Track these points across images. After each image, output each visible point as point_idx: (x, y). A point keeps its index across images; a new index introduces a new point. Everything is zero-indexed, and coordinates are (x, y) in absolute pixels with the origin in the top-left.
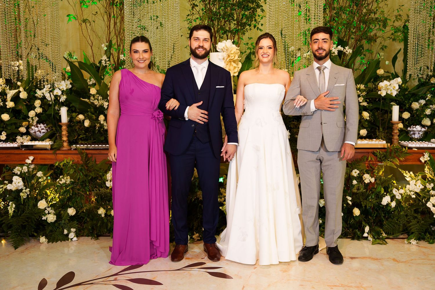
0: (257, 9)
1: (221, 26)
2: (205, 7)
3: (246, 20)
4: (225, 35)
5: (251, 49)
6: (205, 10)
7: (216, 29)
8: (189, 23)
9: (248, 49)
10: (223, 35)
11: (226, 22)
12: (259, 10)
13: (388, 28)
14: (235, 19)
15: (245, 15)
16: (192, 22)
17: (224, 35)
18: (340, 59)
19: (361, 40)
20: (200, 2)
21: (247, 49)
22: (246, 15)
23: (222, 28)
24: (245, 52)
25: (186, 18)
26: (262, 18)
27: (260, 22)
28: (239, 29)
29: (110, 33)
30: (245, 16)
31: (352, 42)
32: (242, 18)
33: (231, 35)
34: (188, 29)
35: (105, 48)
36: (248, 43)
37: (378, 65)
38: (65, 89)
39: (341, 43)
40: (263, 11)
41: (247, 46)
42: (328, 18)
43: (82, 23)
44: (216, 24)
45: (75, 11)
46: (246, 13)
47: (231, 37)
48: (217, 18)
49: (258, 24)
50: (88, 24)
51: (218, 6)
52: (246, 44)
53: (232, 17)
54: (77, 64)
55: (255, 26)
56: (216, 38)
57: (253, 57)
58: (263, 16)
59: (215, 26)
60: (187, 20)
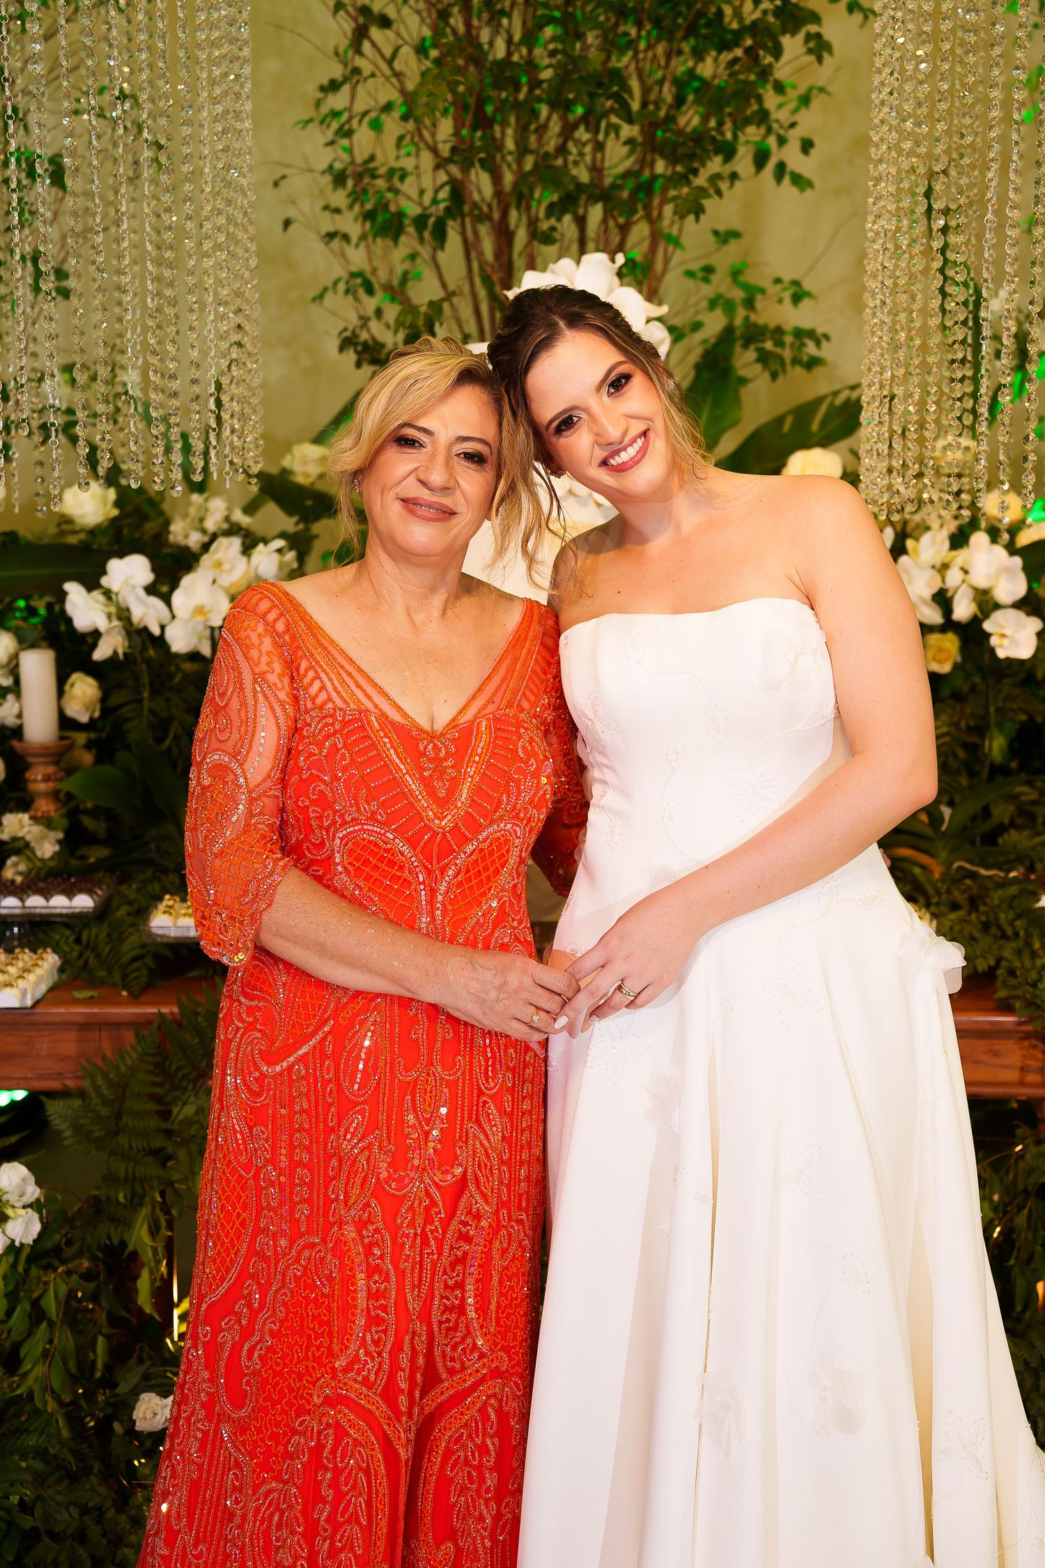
0: (784, 32)
1: (544, 160)
2: (437, 32)
3: (705, 119)
4: (567, 218)
5: (729, 307)
6: (434, 53)
7: (508, 178)
8: (332, 143)
9: (713, 304)
10: (553, 221)
11: (575, 127)
12: (792, 45)
14: (635, 106)
15: (696, 84)
16: (349, 134)
17: (559, 220)
21: (705, 304)
22: (705, 84)
23: (547, 171)
24: (697, 326)
25: (318, 103)
26: (805, 100)
27: (793, 125)
28: (654, 178)
30: (697, 91)
32: (679, 101)
33: (604, 221)
34: (328, 179)
36: (709, 270)
40: (819, 47)
41: (707, 291)
44: (510, 145)
46: (706, 69)
47: (606, 230)
48: (517, 105)
49: (782, 141)
51: (524, 22)
52: (701, 274)
53: (617, 97)
55: (761, 159)
56: (504, 236)
57: (745, 361)
58: (810, 89)
59: (503, 158)
60: (322, 122)
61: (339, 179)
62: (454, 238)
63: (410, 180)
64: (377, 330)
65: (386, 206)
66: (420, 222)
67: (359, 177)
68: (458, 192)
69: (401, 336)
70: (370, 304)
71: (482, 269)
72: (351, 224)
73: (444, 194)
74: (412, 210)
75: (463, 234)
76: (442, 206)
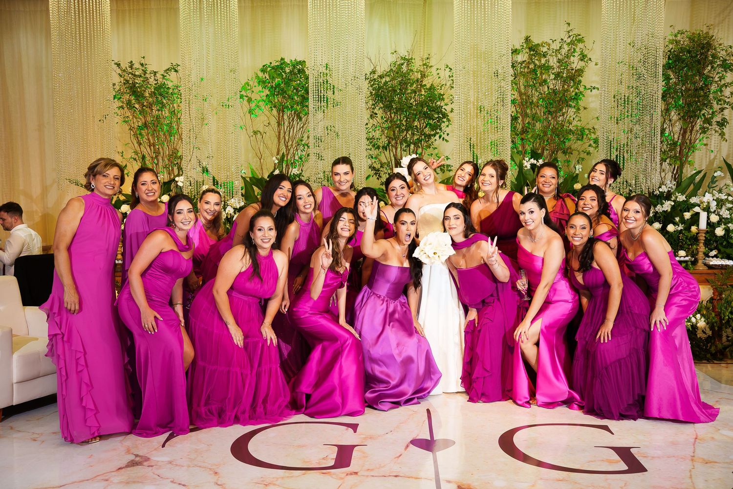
0: (443, 119)
2: (385, 116)
6: (386, 119)
8: (366, 133)
10: (406, 148)
12: (445, 120)
13: (585, 140)
18: (534, 173)
19: (557, 152)
20: (379, 109)
22: (431, 124)
23: (406, 141)
26: (448, 126)
27: (446, 130)
28: (422, 139)
29: (279, 143)
31: (546, 153)
32: (426, 127)
34: (366, 140)
35: (276, 161)
36: (432, 154)
37: (575, 178)
38: (238, 207)
39: (535, 155)
40: (449, 120)
42: (519, 127)
43: (252, 134)
45: (244, 120)
46: (431, 122)
49: (444, 134)
50: (259, 136)
54: (248, 179)
55: (440, 137)
56: (396, 149)
61: (368, 140)
62: (388, 150)
63: (381, 141)
64: (375, 165)
65: (376, 144)
66: (383, 147)
67: (371, 139)
68: (389, 142)
69: (380, 165)
70: (374, 160)
71: (394, 155)
72: (371, 147)
73: (387, 142)
74: (381, 145)
75: (389, 148)
76: (386, 145)
